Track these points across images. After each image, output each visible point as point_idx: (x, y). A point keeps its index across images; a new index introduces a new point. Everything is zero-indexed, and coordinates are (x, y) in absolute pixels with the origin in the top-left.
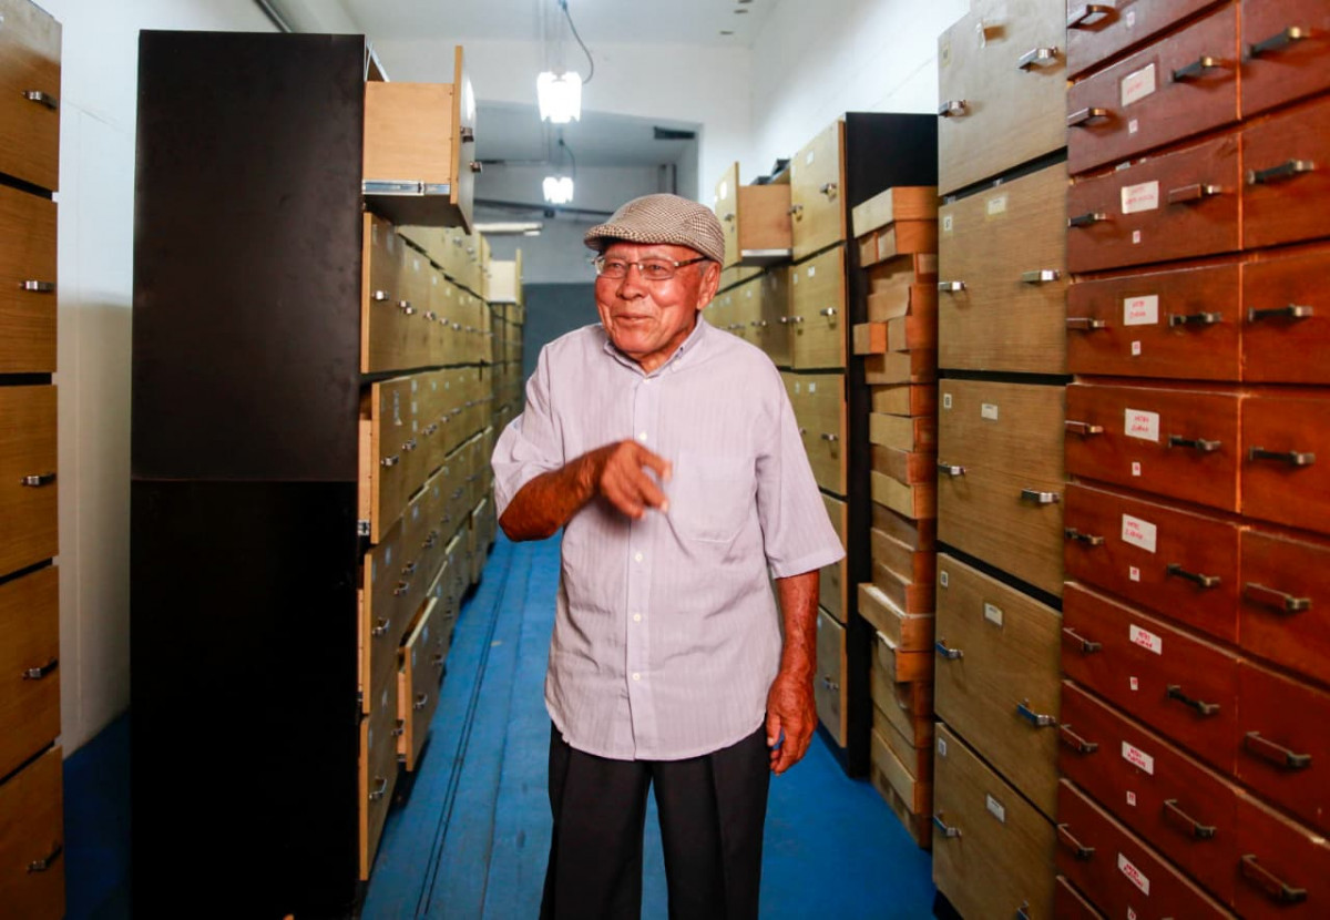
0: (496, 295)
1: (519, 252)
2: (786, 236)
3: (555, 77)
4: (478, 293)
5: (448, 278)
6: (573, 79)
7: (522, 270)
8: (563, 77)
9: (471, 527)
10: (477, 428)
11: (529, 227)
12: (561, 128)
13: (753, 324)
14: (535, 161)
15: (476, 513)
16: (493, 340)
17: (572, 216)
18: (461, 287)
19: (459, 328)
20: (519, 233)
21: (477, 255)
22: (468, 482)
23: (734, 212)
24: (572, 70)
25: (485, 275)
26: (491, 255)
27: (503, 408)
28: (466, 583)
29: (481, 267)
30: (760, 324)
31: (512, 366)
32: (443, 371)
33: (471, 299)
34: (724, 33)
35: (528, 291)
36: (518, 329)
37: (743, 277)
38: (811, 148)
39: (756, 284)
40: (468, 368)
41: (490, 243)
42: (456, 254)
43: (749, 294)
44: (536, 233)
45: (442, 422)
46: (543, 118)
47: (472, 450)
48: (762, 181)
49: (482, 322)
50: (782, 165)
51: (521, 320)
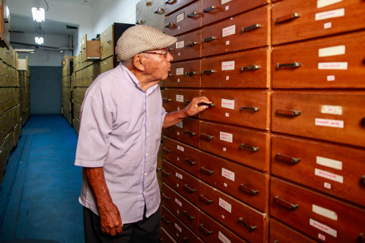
0: (20, 68)
1: (27, 57)
2: (99, 54)
3: (37, 9)
4: (15, 67)
5: (4, 62)
6: (42, 10)
7: (28, 61)
8: (39, 9)
9: (13, 132)
10: (15, 105)
11: (32, 50)
12: (40, 23)
13: (91, 77)
14: (33, 33)
15: (15, 128)
16: (20, 81)
17: (44, 48)
18: (9, 65)
19: (8, 77)
20: (29, 52)
21: (14, 57)
22: (12, 119)
23: (85, 47)
24: (42, 8)
25: (17, 63)
26: (19, 57)
27: (24, 99)
28: (12, 147)
29: (15, 60)
30: (93, 77)
31: (26, 88)
32: (3, 88)
33: (12, 69)
34: (85, 1)
35: (30, 68)
36: (28, 78)
37: (89, 65)
38: (105, 31)
39: (92, 66)
40: (12, 88)
41: (18, 54)
42: (7, 56)
43: (90, 69)
44: (33, 52)
45: (3, 102)
46: (34, 20)
47: (13, 111)
48: (94, 40)
49: (16, 75)
50: (98, 36)
51: (29, 76)
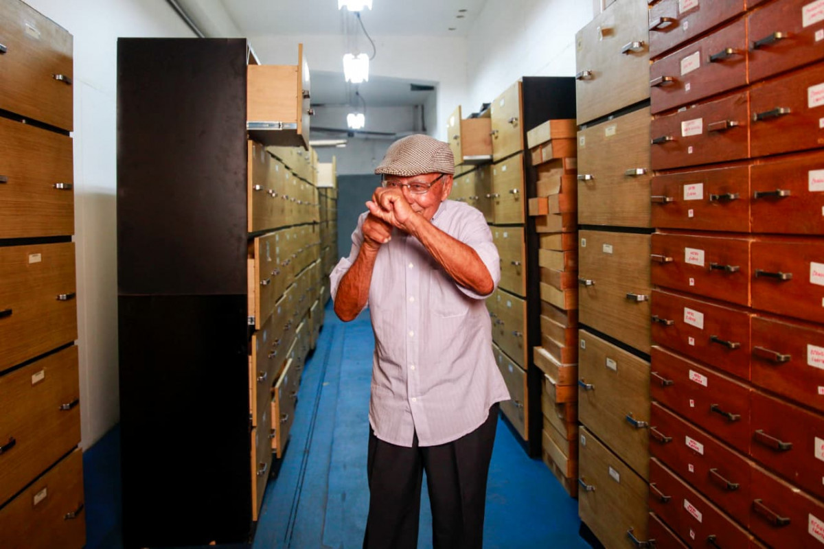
0: (320, 184)
1: (334, 158)
2: (489, 148)
3: (353, 57)
4: (311, 182)
5: (295, 175)
6: (364, 58)
7: (336, 168)
8: (358, 57)
9: (310, 317)
10: (312, 260)
11: (340, 142)
12: (357, 86)
13: (470, 198)
14: (342, 104)
15: (312, 309)
16: (320, 209)
17: (364, 136)
18: (301, 179)
19: (301, 203)
20: (334, 146)
21: (310, 160)
22: (307, 291)
23: (459, 134)
24: (363, 53)
25: (315, 172)
26: (319, 160)
27: (326, 248)
28: (308, 349)
29: (313, 167)
30: (474, 198)
31: (331, 223)
32: (293, 228)
33: (307, 186)
34: (451, 29)
35: (340, 180)
36: (334, 202)
37: (464, 171)
38: (503, 97)
39: (472, 175)
40: (306, 226)
41: (317, 152)
42: (299, 160)
43: (468, 181)
44: (344, 146)
45: (293, 258)
46: (347, 80)
47: (309, 273)
48: (474, 116)
49: (314, 199)
50: (486, 106)
51: (335, 197)
